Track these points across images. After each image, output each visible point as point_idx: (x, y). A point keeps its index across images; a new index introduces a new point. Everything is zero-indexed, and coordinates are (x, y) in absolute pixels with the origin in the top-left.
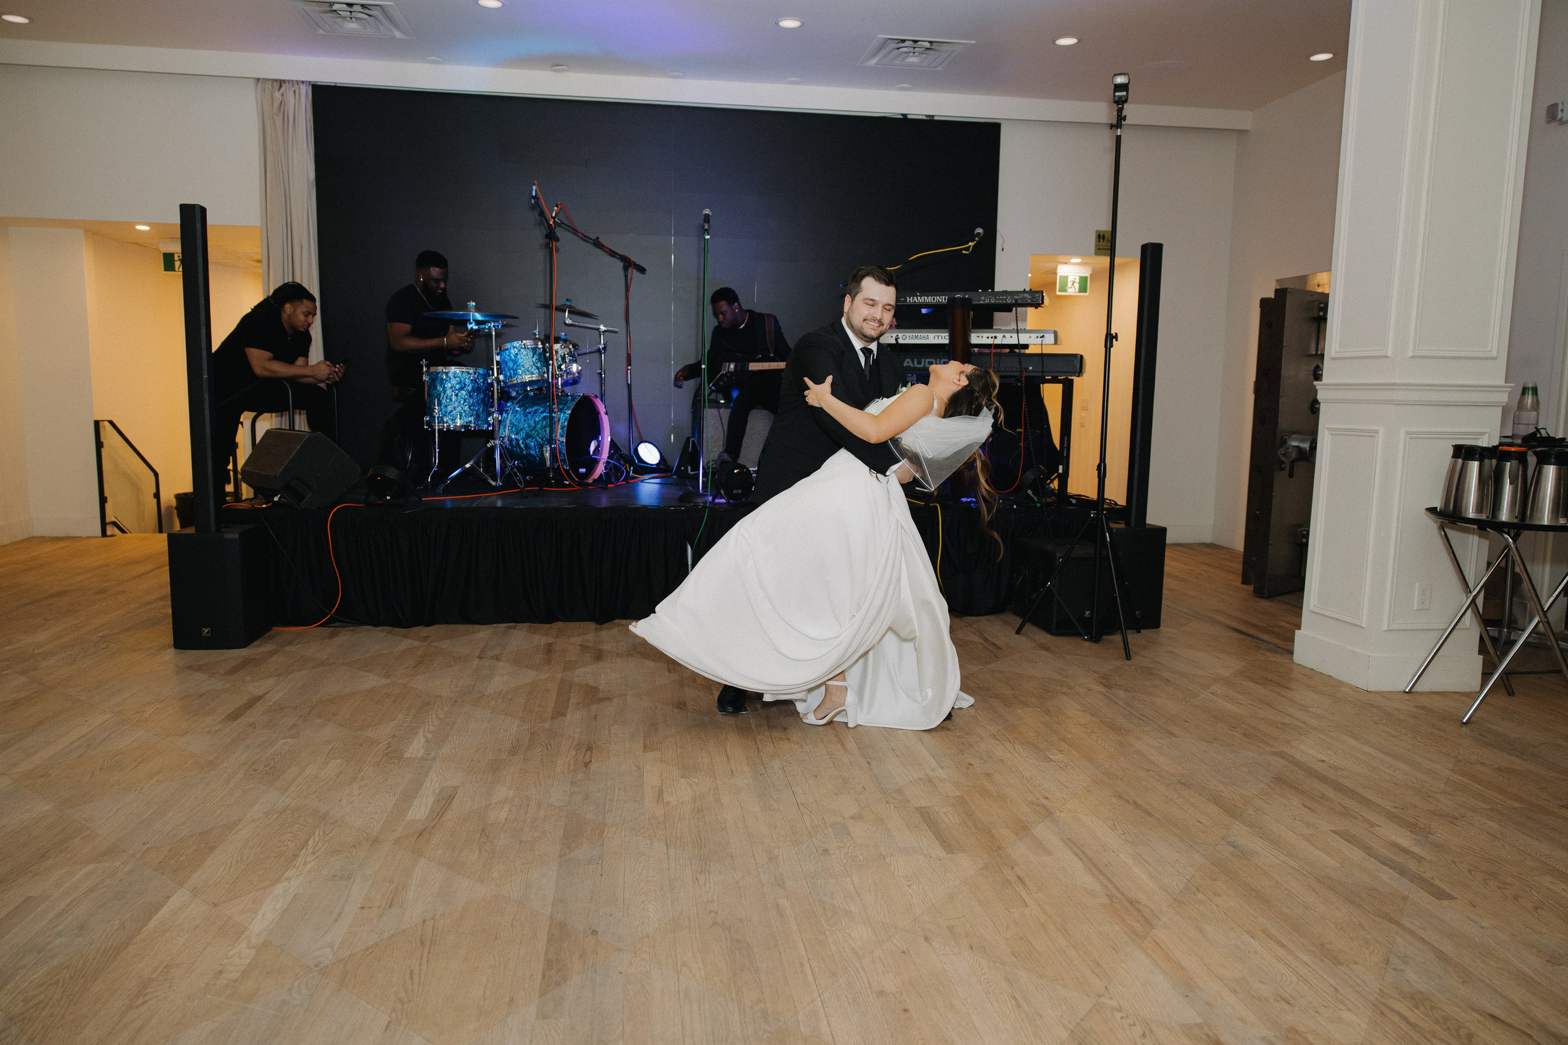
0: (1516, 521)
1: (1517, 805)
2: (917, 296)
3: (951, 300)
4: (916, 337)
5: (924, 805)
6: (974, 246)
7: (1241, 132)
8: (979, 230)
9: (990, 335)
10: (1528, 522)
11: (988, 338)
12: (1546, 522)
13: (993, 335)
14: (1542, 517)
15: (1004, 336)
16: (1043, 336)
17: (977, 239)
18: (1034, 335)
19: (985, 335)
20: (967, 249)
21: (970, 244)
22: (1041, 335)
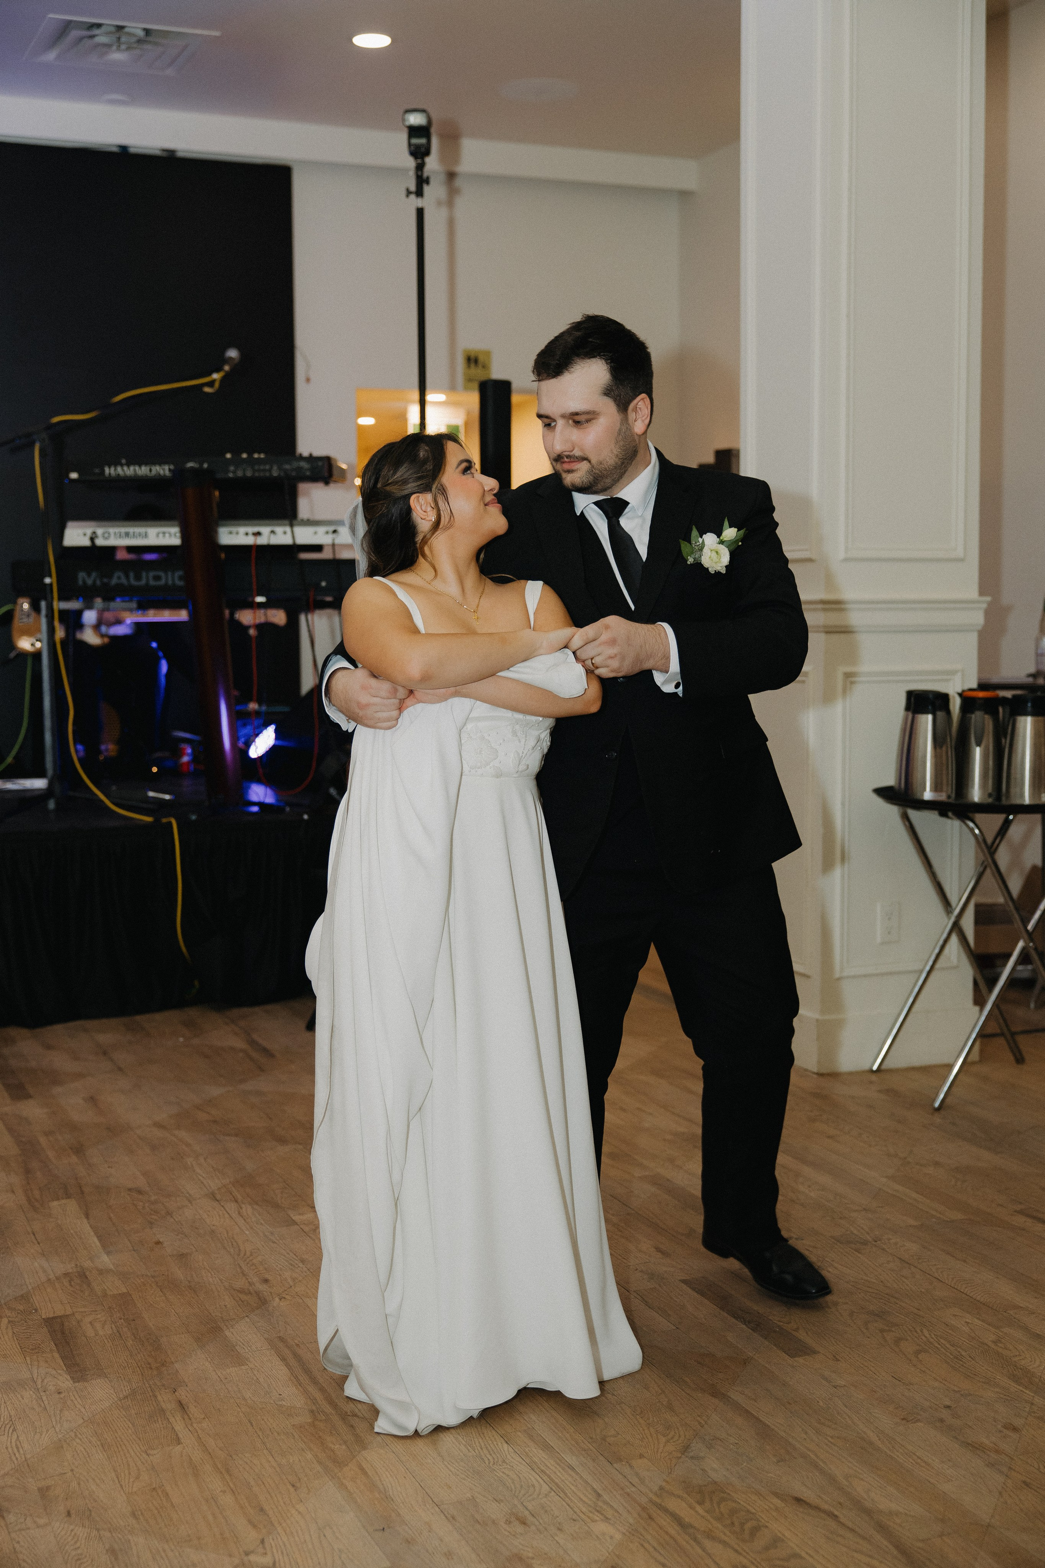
0: (990, 800)
1: (957, 1216)
2: (122, 465)
3: (179, 473)
4: (127, 534)
5: (60, 1312)
6: (223, 380)
7: (684, 195)
8: (233, 353)
9: (251, 530)
10: (1004, 802)
11: (247, 534)
12: (1027, 800)
13: (256, 529)
14: (1022, 795)
15: (273, 532)
16: (335, 532)
17: (227, 368)
18: (321, 530)
19: (242, 530)
20: (211, 384)
21: (216, 376)
22: (332, 528)
